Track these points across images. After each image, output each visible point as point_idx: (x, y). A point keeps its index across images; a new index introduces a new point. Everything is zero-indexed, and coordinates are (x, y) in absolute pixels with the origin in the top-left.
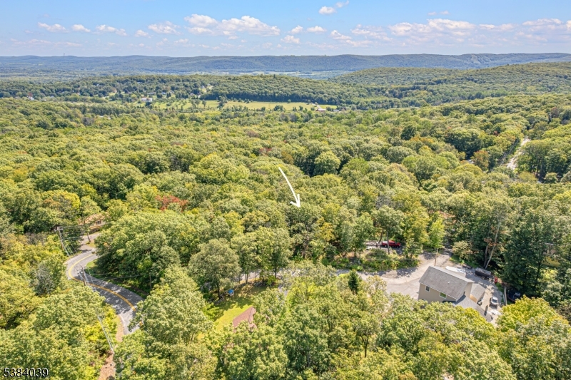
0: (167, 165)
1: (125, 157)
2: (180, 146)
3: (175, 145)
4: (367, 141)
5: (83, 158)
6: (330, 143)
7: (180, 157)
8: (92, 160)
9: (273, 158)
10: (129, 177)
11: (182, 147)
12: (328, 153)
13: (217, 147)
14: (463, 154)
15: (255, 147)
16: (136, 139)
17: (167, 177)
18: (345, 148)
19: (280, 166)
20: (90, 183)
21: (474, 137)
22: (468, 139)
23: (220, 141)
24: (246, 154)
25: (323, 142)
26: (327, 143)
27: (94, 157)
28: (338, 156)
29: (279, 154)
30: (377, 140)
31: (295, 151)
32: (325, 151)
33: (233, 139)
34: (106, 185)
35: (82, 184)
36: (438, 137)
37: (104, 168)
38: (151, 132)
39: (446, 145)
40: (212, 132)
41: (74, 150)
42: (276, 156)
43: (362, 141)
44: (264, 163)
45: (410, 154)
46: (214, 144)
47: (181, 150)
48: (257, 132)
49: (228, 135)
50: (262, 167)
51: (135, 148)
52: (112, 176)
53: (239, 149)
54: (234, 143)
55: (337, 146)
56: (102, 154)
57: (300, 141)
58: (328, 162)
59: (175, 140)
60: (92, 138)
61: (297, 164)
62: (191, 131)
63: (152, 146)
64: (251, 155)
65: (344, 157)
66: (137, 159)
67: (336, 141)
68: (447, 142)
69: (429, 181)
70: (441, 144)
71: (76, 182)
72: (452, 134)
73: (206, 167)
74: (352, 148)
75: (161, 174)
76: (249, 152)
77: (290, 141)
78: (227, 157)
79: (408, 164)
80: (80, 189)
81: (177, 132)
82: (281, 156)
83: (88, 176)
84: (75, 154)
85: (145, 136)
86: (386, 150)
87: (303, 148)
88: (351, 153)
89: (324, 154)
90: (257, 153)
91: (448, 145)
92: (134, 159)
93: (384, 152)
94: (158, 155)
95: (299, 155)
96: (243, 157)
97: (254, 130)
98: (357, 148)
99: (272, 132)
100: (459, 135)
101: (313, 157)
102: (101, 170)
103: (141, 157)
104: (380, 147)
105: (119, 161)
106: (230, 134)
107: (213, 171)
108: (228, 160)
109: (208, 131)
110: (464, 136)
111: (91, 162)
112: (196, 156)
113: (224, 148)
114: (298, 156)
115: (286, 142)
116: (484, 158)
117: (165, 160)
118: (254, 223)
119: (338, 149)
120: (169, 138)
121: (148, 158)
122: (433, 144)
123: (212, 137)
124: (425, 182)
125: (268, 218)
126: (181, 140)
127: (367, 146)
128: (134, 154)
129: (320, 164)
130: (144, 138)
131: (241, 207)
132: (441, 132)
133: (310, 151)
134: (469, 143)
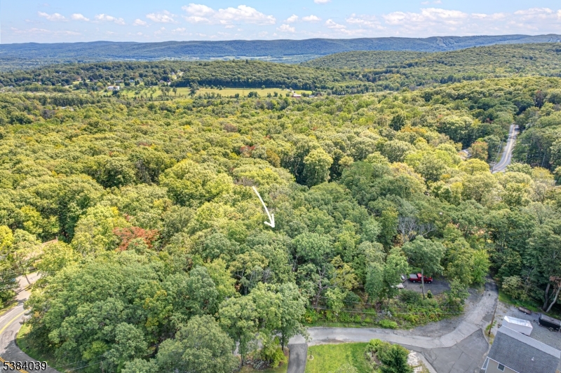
0: (132, 173)
1: (79, 166)
2: (147, 147)
3: (142, 146)
4: (358, 134)
5: (26, 169)
6: (318, 138)
7: (148, 163)
8: (37, 171)
9: (258, 160)
10: (82, 194)
11: (150, 148)
12: (318, 150)
13: (191, 146)
14: (460, 145)
15: (235, 145)
16: (96, 139)
17: (131, 192)
18: (336, 144)
19: (269, 170)
20: (31, 204)
21: (467, 126)
22: (461, 128)
23: (196, 138)
24: (225, 155)
25: (310, 137)
26: (314, 138)
27: (40, 168)
28: (329, 153)
29: (263, 154)
30: (368, 132)
31: (280, 148)
32: (314, 147)
33: (209, 135)
34: (54, 206)
35: (20, 207)
36: (430, 126)
37: (50, 183)
38: (115, 128)
39: (440, 135)
40: (185, 127)
41: (19, 157)
42: (260, 157)
43: (353, 134)
44: (248, 167)
45: (409, 149)
46: (188, 143)
47: (149, 153)
48: (235, 125)
49: (203, 130)
50: (247, 173)
51: (95, 152)
52: (61, 194)
53: (217, 149)
54: (211, 141)
55: (328, 142)
56: (52, 162)
57: (285, 136)
58: (319, 161)
59: (143, 138)
60: (44, 138)
61: (285, 164)
62: (161, 125)
63: (114, 149)
64: (230, 154)
65: (335, 154)
66: (95, 167)
67: (324, 135)
68: (440, 132)
69: (439, 183)
70: (435, 134)
71: (12, 206)
72: (444, 123)
73: (180, 176)
74: (344, 144)
75: (123, 189)
76: (228, 151)
77: (275, 136)
78: (204, 161)
79: (411, 162)
80: (18, 213)
81: (144, 128)
82: (266, 155)
83: (29, 196)
84: (19, 162)
85: (108, 135)
86: (382, 145)
87: (289, 145)
88: (342, 148)
89: (313, 152)
90: (238, 152)
91: (442, 136)
92: (91, 167)
93: (380, 148)
94: (121, 161)
95: (286, 154)
96: (223, 159)
97: (231, 123)
98: (349, 142)
99: (251, 124)
100: (453, 124)
101: (301, 156)
102: (47, 186)
103: (99, 164)
104: (376, 142)
105: (72, 171)
106: (205, 128)
107: (188, 183)
108: (205, 165)
109: (180, 125)
110: (457, 125)
111: (35, 173)
112: (167, 161)
113: (200, 147)
114: (285, 154)
115: (271, 138)
116: (483, 149)
117: (129, 167)
118: (248, 271)
119: (328, 145)
120: (135, 137)
121: (108, 166)
122: (426, 134)
123: (185, 133)
124: (435, 185)
125: (267, 262)
126: (149, 139)
127: (359, 139)
128: (91, 161)
129: (310, 164)
130: (105, 138)
131: (229, 243)
132: (432, 121)
133: (297, 149)
134: (463, 132)
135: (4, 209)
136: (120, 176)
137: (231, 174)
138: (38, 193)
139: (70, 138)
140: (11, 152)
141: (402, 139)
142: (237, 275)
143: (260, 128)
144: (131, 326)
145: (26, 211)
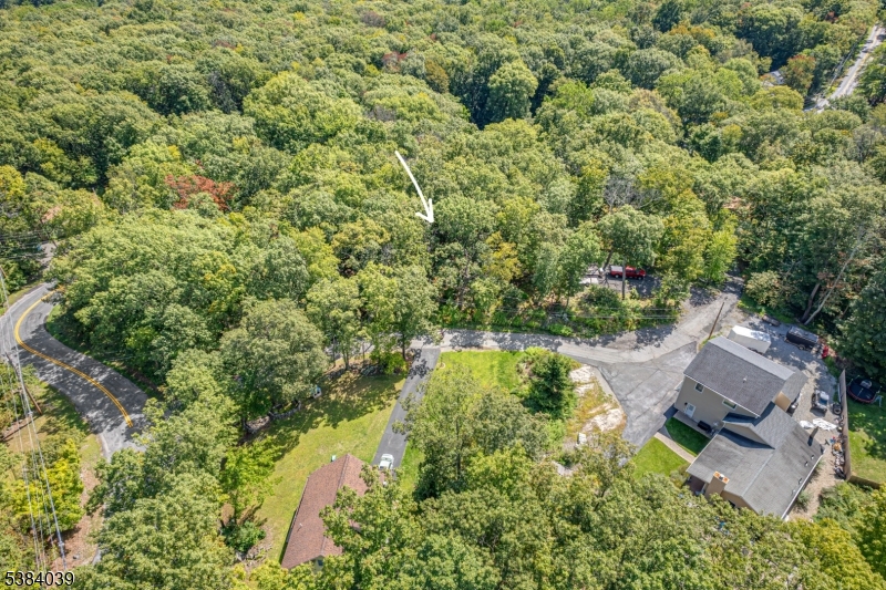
0: (204, 92)
1: (119, 77)
2: (228, 49)
3: (220, 48)
4: (590, 36)
5: (36, 80)
6: (519, 42)
7: (228, 76)
8: (53, 83)
9: (409, 78)
10: (123, 123)
11: (233, 52)
12: (515, 64)
13: (302, 49)
14: (768, 61)
15: (376, 50)
16: (149, 33)
17: (196, 124)
18: (549, 53)
19: (424, 95)
20: (48, 137)
21: (792, 24)
22: (779, 29)
23: (310, 37)
24: (357, 68)
25: (506, 39)
26: (513, 41)
27: (59, 79)
28: (534, 69)
29: (420, 68)
30: (610, 33)
31: (451, 59)
32: (509, 59)
33: (332, 31)
34: (83, 140)
35: (32, 140)
36: (723, 24)
37: (74, 102)
38: (178, 14)
39: (737, 42)
40: (296, 15)
41: (25, 60)
42: (414, 73)
43: (581, 37)
44: (389, 89)
45: (672, 65)
46: (296, 44)
47: (230, 60)
48: (382, 13)
49: (327, 23)
50: (384, 100)
51: (143, 55)
52: (92, 122)
53: (344, 56)
54: (334, 42)
55: (535, 49)
56: (77, 69)
57: (463, 38)
58: (513, 84)
59: (223, 34)
60: (66, 29)
61: (456, 89)
62: (256, 12)
63: (173, 50)
64: (367, 67)
65: (545, 72)
66: (144, 81)
67: (530, 36)
68: (739, 36)
69: (704, 126)
70: (729, 41)
71: (19, 137)
72: (751, 19)
73: (276, 101)
74: (562, 54)
75: (185, 117)
76: (363, 61)
77: (443, 35)
78: (319, 76)
79: (667, 90)
80: (30, 149)
81: (228, 15)
82: (424, 70)
83: (44, 123)
84: (26, 68)
85: (167, 25)
86: (625, 56)
87: (467, 52)
88: (558, 62)
89: (507, 67)
90: (378, 62)
91: (742, 44)
92: (139, 80)
93: (621, 62)
94: (184, 71)
95: (460, 70)
96: (351, 75)
97: (376, 9)
98: (571, 51)
99: (411, 14)
100: (765, 21)
101: (486, 73)
102: (67, 108)
103: (151, 74)
104: (614, 50)
105: (102, 88)
106: (330, 18)
108: (319, 83)
109: (289, 12)
110: (773, 23)
111: (52, 87)
112: (259, 74)
113: (315, 53)
114: (458, 70)
115: (437, 38)
116: (807, 70)
117: (199, 82)
118: (359, 248)
119: (533, 55)
120: (210, 31)
121: (164, 79)
122: (714, 39)
123: (295, 26)
124: (696, 129)
125: (387, 236)
126: (234, 35)
127: (589, 45)
128: (138, 69)
129: (499, 89)
130: (163, 31)
131: (335, 207)
132: (731, 15)
133: (480, 60)
134: (781, 38)
135: (8, 141)
136: (184, 98)
137: (360, 100)
138: (57, 120)
139: (106, 30)
140: (14, 50)
141: (668, 47)
142: (344, 252)
143: (425, 20)
144: (187, 309)
145: (41, 146)
